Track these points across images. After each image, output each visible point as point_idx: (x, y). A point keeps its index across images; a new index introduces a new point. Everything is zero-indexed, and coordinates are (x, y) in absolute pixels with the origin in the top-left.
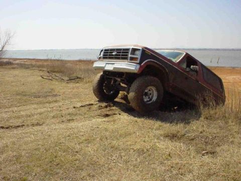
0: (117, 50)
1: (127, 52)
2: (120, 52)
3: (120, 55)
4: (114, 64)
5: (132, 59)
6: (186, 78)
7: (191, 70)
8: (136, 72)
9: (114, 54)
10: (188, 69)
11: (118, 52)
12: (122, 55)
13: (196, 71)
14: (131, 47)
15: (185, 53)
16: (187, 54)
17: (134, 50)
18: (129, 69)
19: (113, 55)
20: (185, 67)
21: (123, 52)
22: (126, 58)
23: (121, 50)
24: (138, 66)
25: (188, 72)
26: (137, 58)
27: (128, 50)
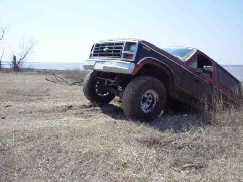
0: (110, 44)
1: (121, 48)
2: (112, 48)
3: (111, 51)
4: (104, 62)
5: (126, 56)
6: (197, 81)
7: (204, 71)
8: (130, 72)
9: (105, 49)
10: (199, 70)
11: (109, 48)
12: (115, 51)
13: (210, 73)
14: (125, 41)
15: (196, 50)
16: (198, 51)
17: (129, 45)
18: (121, 69)
19: (104, 51)
20: (196, 68)
21: (115, 48)
22: (119, 55)
23: (113, 44)
24: (133, 65)
25: (199, 73)
26: (132, 55)
27: (121, 44)
